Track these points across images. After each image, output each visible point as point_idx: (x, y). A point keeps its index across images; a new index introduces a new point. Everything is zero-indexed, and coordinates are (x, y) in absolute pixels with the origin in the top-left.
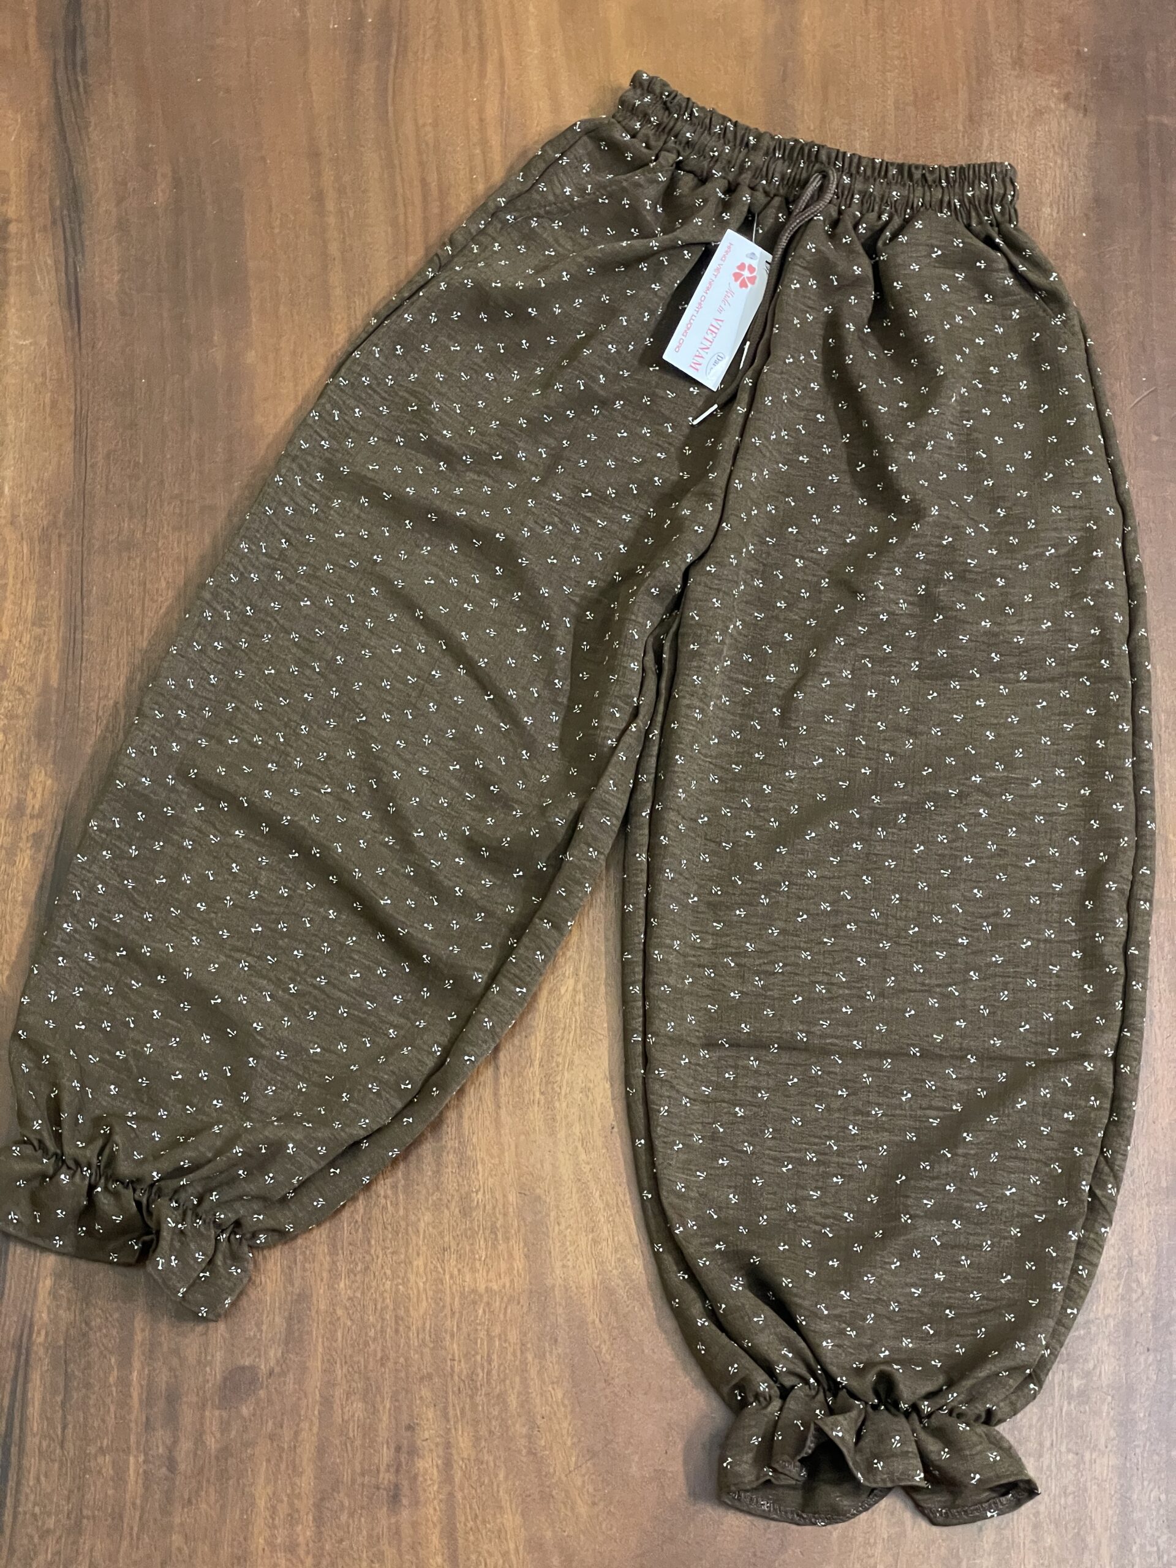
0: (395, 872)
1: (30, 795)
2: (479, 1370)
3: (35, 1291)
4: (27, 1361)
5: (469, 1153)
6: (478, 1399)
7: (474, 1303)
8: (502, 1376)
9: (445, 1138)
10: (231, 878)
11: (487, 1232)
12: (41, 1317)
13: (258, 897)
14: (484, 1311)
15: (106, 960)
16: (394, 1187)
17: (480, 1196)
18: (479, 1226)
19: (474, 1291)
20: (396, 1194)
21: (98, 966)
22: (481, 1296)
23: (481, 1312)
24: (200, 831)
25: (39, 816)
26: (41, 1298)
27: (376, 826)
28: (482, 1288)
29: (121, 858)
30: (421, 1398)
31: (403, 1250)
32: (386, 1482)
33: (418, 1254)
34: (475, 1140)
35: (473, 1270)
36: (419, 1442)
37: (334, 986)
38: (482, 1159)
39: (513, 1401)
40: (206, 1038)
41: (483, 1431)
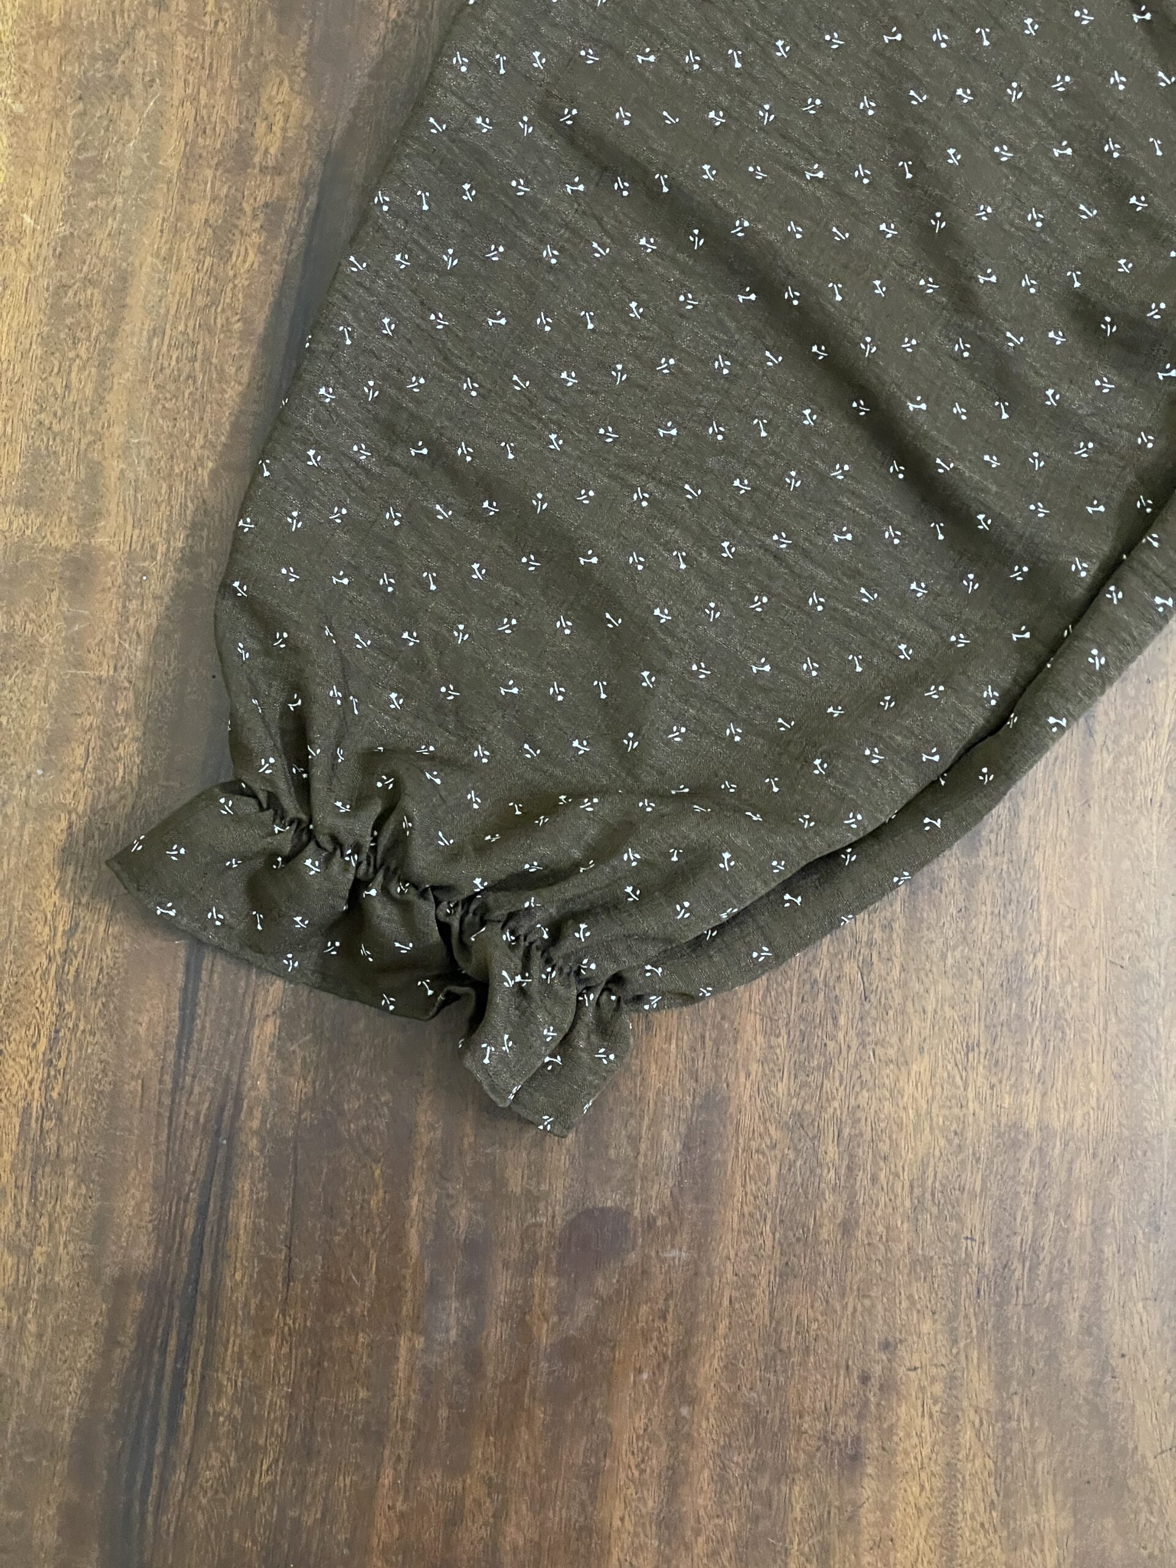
0: (934, 349)
1: (262, 127)
2: (1016, 1264)
3: (247, 1039)
4: (229, 1160)
5: (1025, 880)
6: (1010, 1310)
7: (1015, 1145)
8: (1056, 1276)
9: (985, 851)
10: (626, 329)
11: (1048, 1027)
12: (254, 1087)
13: (675, 371)
14: (1032, 1163)
15: (390, 461)
16: (888, 927)
17: (1040, 961)
18: (1034, 1015)
19: (1016, 1126)
20: (890, 941)
21: (376, 470)
22: (1027, 1135)
23: (1026, 1165)
24: (574, 231)
25: (278, 170)
26: (255, 1055)
27: (904, 252)
28: (1031, 1123)
29: (426, 269)
30: (910, 1297)
31: (894, 1040)
32: (840, 1431)
33: (921, 1050)
34: (1038, 860)
35: (1017, 1089)
36: (902, 1370)
37: (806, 554)
38: (1050, 896)
39: (1073, 1319)
40: (565, 625)
41: (1017, 1366)
